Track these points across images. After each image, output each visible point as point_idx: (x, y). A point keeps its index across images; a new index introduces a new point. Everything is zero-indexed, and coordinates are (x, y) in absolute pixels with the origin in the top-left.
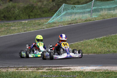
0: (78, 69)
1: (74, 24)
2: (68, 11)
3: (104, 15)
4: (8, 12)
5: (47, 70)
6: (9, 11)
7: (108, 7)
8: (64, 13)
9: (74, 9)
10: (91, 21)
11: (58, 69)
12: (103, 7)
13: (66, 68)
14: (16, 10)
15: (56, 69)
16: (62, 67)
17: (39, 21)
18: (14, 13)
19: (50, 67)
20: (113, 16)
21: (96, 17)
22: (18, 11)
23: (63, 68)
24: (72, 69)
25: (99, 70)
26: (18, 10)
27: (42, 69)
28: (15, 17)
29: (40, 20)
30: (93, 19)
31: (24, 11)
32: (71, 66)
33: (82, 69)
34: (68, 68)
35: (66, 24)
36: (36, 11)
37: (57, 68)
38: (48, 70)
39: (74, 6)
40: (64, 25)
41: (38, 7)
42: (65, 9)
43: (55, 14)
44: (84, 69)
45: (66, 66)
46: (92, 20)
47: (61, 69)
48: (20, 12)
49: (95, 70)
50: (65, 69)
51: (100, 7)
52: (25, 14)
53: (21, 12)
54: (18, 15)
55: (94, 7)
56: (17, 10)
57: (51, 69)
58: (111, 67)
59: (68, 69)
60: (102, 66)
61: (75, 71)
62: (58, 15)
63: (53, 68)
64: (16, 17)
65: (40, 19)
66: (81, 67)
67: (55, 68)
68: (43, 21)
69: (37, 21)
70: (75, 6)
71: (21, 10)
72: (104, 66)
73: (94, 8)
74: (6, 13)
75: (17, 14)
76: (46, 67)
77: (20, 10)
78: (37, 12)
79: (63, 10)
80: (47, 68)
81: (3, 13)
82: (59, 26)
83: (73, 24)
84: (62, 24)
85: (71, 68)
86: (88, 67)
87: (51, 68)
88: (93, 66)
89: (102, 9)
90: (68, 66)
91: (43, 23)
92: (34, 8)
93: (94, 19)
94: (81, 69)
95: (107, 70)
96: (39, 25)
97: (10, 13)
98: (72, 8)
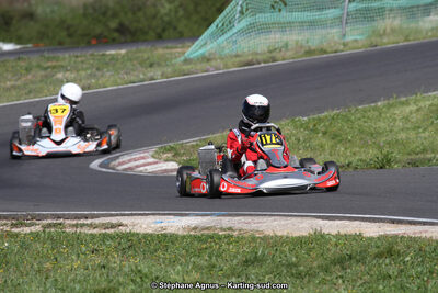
0: (144, 226)
1: (262, 65)
2: (261, 18)
4: (134, 13)
5: (44, 227)
6: (140, 9)
8: (244, 24)
9: (280, 10)
10: (325, 52)
11: (82, 226)
13: (108, 220)
14: (163, 6)
15: (76, 226)
16: (98, 216)
18: (154, 17)
19: (59, 217)
20: (408, 36)
22: (170, 10)
23: (97, 221)
24: (126, 225)
25: (207, 229)
26: (172, 6)
27: (31, 225)
28: (159, 30)
31: (191, 7)
32: (128, 215)
33: (158, 225)
34: (114, 220)
35: (234, 65)
37: (81, 221)
38: (50, 225)
40: (226, 67)
42: (247, 9)
43: (212, 27)
44: (163, 225)
46: (329, 50)
47: (91, 225)
48: (177, 12)
49: (195, 229)
50: (103, 224)
51: (377, 4)
52: (194, 18)
53: (181, 13)
54: (169, 23)
55: (354, 4)
56: (167, 6)
57: (60, 224)
58: (249, 219)
59: (113, 226)
60: (224, 215)
61: (134, 230)
63: (68, 222)
64: (164, 30)
65: (169, 45)
66: (158, 218)
67: (75, 222)
71: (181, 6)
72: (230, 215)
74: (126, 13)
75: (166, 19)
77: (177, 3)
79: (242, 13)
80: (50, 221)
81: (115, 15)
82: (206, 71)
83: (259, 63)
84: (222, 65)
85: (124, 220)
87: (59, 221)
88: (197, 215)
90: (117, 215)
93: (340, 47)
94: (153, 226)
95: (230, 229)
96: (151, 65)
97: (140, 14)
98: (273, 6)
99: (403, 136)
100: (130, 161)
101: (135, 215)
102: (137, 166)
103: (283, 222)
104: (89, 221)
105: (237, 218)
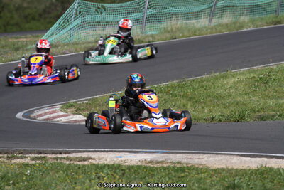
0: (108, 160)
2: (89, 18)
3: (174, 29)
5: (32, 159)
7: (183, 10)
8: (77, 22)
9: (101, 13)
11: (61, 159)
12: (173, 10)
13: (79, 155)
15: (56, 159)
16: (69, 152)
17: (15, 40)
19: (40, 152)
20: (195, 32)
21: (154, 33)
23: (72, 155)
24: (94, 159)
25: (160, 162)
27: (21, 158)
29: (17, 38)
30: (147, 40)
32: (93, 151)
33: (120, 159)
34: (85, 155)
36: (9, 15)
37: (59, 156)
38: (35, 159)
39: (102, 6)
40: (76, 51)
41: (14, 6)
42: (80, 12)
43: (56, 25)
44: (123, 159)
45: (80, 152)
46: (144, 41)
47: (68, 159)
49: (151, 162)
50: (77, 158)
51: (165, 11)
55: (150, 10)
57: (44, 157)
58: (190, 156)
59: (85, 159)
60: (167, 153)
61: (101, 162)
62: (62, 27)
63: (49, 156)
65: (18, 36)
66: (117, 154)
67: (53, 156)
68: (25, 40)
69: (10, 40)
70: (105, 5)
72: (172, 153)
73: (149, 12)
76: (30, 152)
78: (12, 17)
79: (76, 14)
80: (33, 155)
82: (63, 54)
84: (73, 49)
85: (93, 155)
86: (133, 154)
87: (42, 155)
88: (146, 152)
89: (169, 15)
90: (84, 152)
91: (27, 45)
92: (3, 7)
93: (151, 39)
94: (115, 159)
95: (179, 163)
96: (17, 49)
98: (96, 10)
99: (240, 99)
100: (46, 114)
101: (98, 151)
102: (53, 118)
103: (217, 158)
104: (65, 156)
105: (178, 155)
